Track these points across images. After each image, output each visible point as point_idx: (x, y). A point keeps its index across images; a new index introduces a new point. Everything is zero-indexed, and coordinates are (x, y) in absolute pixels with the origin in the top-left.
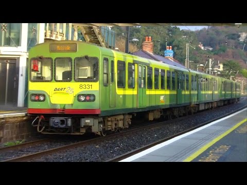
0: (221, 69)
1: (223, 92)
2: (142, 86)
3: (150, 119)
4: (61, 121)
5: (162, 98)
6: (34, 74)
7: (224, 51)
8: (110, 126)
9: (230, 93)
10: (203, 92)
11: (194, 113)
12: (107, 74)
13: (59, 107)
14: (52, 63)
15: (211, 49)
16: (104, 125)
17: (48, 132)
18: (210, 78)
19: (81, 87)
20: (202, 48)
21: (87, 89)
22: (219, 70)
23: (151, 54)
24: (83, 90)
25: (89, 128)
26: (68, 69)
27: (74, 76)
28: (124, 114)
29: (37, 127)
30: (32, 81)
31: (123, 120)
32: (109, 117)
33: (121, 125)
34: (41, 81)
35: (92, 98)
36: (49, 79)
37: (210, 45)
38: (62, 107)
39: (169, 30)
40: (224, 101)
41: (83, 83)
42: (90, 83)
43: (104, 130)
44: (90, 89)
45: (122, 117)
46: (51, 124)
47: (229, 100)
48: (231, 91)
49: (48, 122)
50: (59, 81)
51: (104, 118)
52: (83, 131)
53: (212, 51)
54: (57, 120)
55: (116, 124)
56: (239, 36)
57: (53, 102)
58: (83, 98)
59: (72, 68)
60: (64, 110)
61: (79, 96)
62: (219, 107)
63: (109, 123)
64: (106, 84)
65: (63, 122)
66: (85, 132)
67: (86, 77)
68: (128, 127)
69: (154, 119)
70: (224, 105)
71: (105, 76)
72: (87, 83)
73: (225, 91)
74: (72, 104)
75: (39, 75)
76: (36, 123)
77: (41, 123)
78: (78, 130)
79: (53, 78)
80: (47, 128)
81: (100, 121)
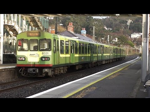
0: (117, 41)
1: (116, 54)
2: (73, 52)
3: (76, 69)
4: (33, 70)
5: (83, 58)
6: (19, 47)
7: (118, 30)
8: (57, 72)
9: (120, 54)
10: (105, 55)
11: (100, 65)
12: (55, 47)
13: (32, 63)
14: (28, 42)
15: (111, 29)
16: (54, 72)
17: (27, 75)
18: (108, 47)
19: (43, 53)
20: (106, 29)
21: (45, 55)
22: (115, 41)
23: (73, 32)
24: (44, 55)
25: (47, 73)
26: (36, 45)
27: (39, 48)
28: (63, 67)
29: (21, 73)
30: (18, 51)
31: (63, 69)
32: (56, 68)
33: (62, 72)
34: (23, 51)
35: (48, 59)
36: (27, 50)
37: (111, 27)
38: (34, 63)
39: (87, 18)
40: (116, 59)
41: (44, 52)
42: (47, 52)
43: (54, 74)
44: (47, 55)
45: (63, 68)
46: (28, 72)
47: (119, 58)
48: (120, 53)
49: (27, 71)
50: (32, 51)
51: (54, 68)
52: (44, 75)
53: (112, 30)
54: (31, 69)
55: (60, 71)
56: (127, 22)
57: (29, 61)
58: (44, 59)
59: (38, 44)
60: (34, 64)
61: (42, 58)
62: (113, 62)
63: (57, 71)
64: (54, 52)
65: (34, 71)
66: (45, 75)
67: (45, 49)
68: (65, 73)
69: (79, 69)
70: (116, 61)
71: (54, 48)
72: (45, 52)
73: (117, 53)
74: (39, 62)
75: (22, 48)
76: (21, 71)
77: (23, 71)
78: (41, 74)
79: (29, 49)
80: (26, 73)
81: (52, 70)
